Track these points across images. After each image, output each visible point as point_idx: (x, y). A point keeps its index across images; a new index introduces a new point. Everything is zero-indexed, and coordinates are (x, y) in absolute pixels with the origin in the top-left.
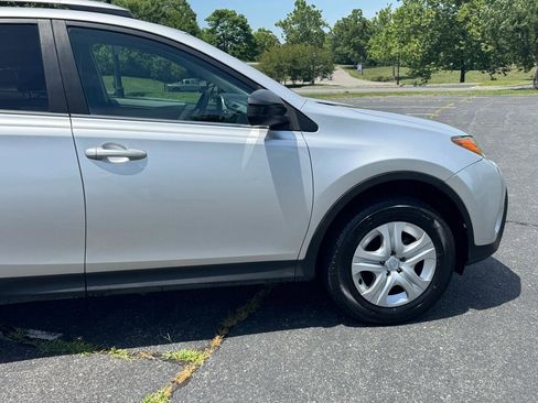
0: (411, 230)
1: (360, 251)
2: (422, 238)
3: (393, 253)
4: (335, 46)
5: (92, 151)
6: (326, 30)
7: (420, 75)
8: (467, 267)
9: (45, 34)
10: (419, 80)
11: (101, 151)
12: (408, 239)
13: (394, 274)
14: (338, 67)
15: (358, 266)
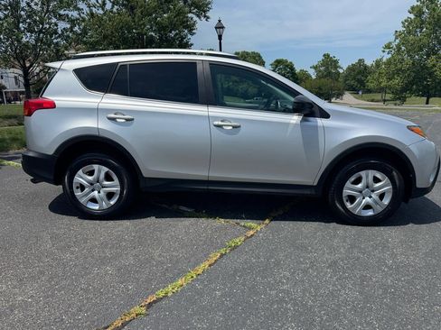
0: (379, 175)
1: (348, 184)
2: (385, 180)
3: (367, 187)
4: (346, 80)
5: (216, 123)
6: (341, 71)
7: (399, 99)
8: (411, 200)
9: (199, 67)
10: (398, 102)
11: (220, 123)
12: (376, 180)
13: (367, 199)
14: (346, 92)
15: (347, 192)
